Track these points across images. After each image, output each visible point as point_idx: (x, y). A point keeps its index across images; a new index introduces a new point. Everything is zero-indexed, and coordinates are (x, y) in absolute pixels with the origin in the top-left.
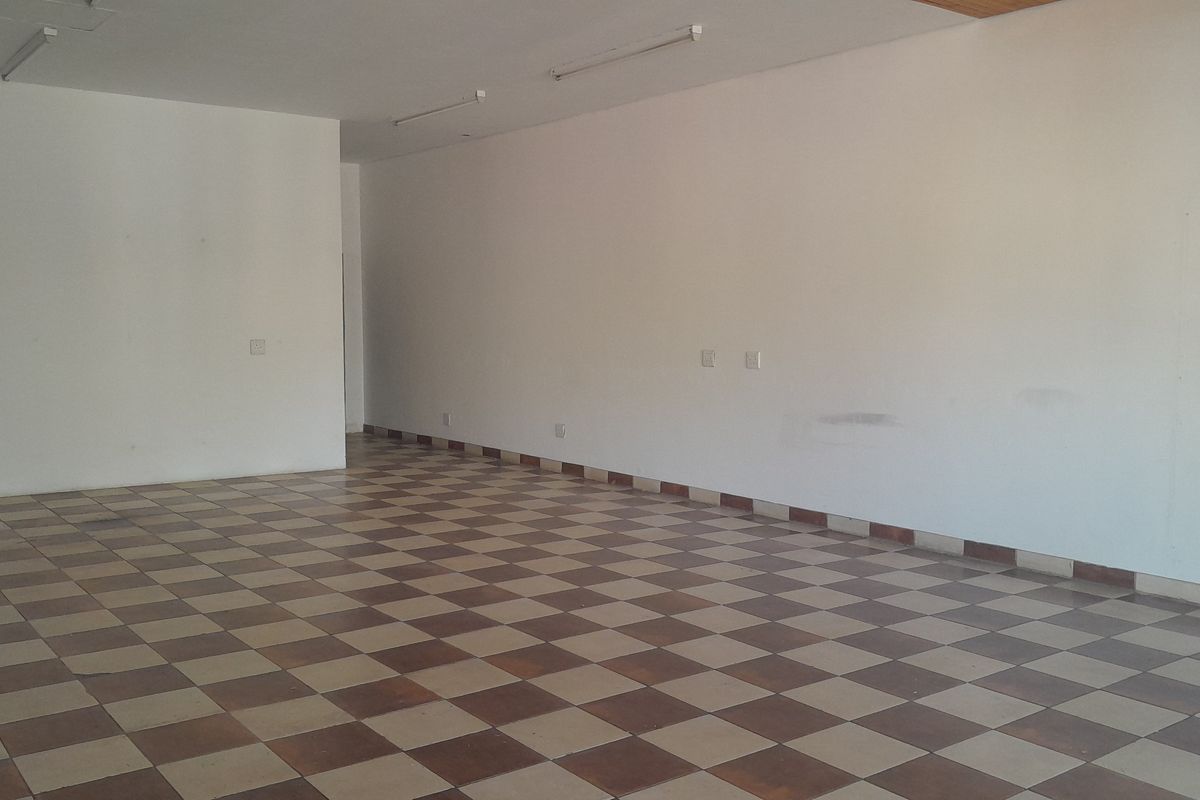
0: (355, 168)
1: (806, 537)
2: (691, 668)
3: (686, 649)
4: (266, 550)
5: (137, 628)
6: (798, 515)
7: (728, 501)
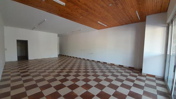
0: (59, 37)
1: (88, 61)
2: (81, 69)
3: (81, 68)
4: (52, 63)
5: (42, 68)
6: (88, 60)
7: (83, 59)
